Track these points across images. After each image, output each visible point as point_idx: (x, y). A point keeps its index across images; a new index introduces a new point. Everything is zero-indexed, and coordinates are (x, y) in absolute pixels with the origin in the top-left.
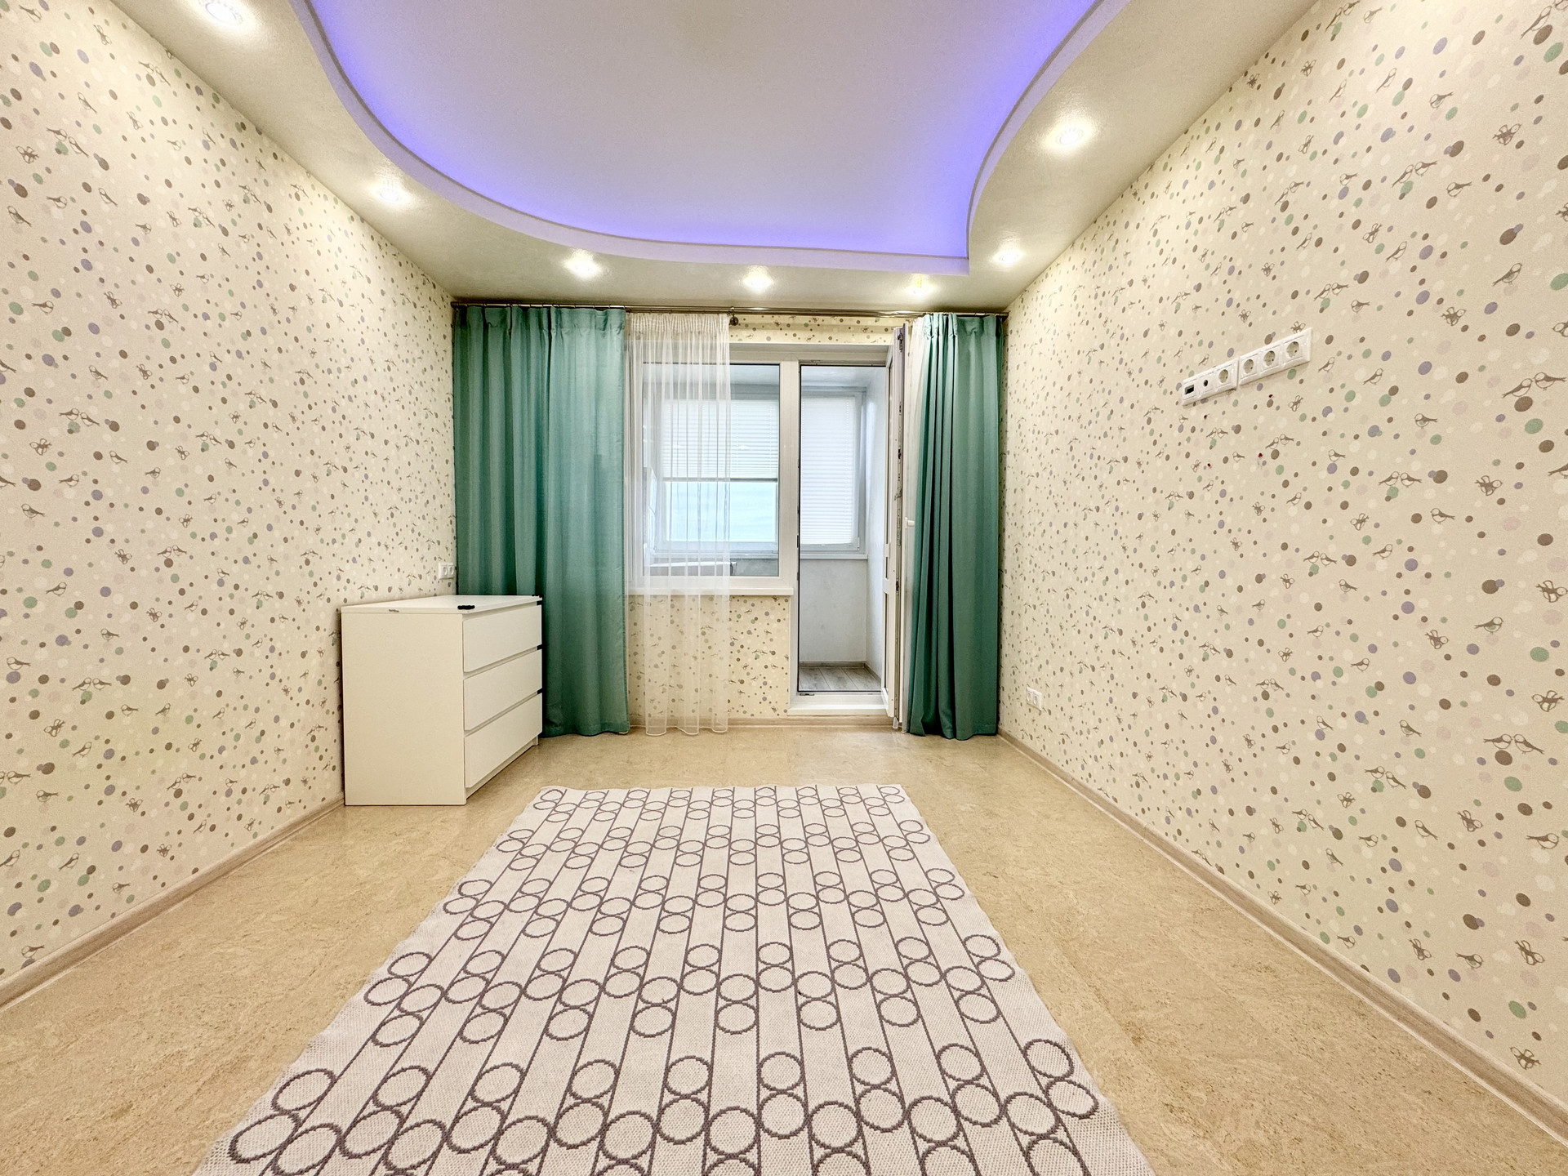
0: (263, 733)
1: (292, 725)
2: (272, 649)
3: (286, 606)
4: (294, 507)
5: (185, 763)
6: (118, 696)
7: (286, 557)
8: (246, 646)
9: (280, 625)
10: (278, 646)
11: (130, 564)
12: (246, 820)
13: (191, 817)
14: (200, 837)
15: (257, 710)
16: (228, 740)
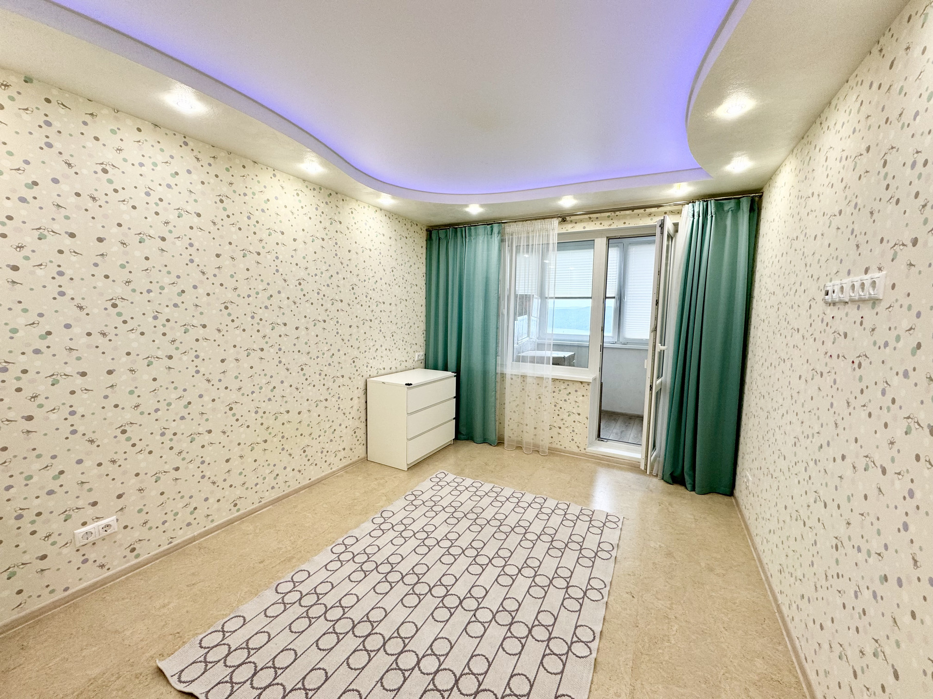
0: (335, 430)
1: (346, 427)
2: (339, 398)
3: (346, 380)
4: (349, 341)
5: (306, 441)
6: (286, 417)
7: (345, 361)
8: (329, 397)
9: (342, 388)
10: (341, 396)
11: (290, 372)
12: (328, 463)
13: (309, 460)
14: (312, 467)
15: (333, 421)
16: (322, 433)
